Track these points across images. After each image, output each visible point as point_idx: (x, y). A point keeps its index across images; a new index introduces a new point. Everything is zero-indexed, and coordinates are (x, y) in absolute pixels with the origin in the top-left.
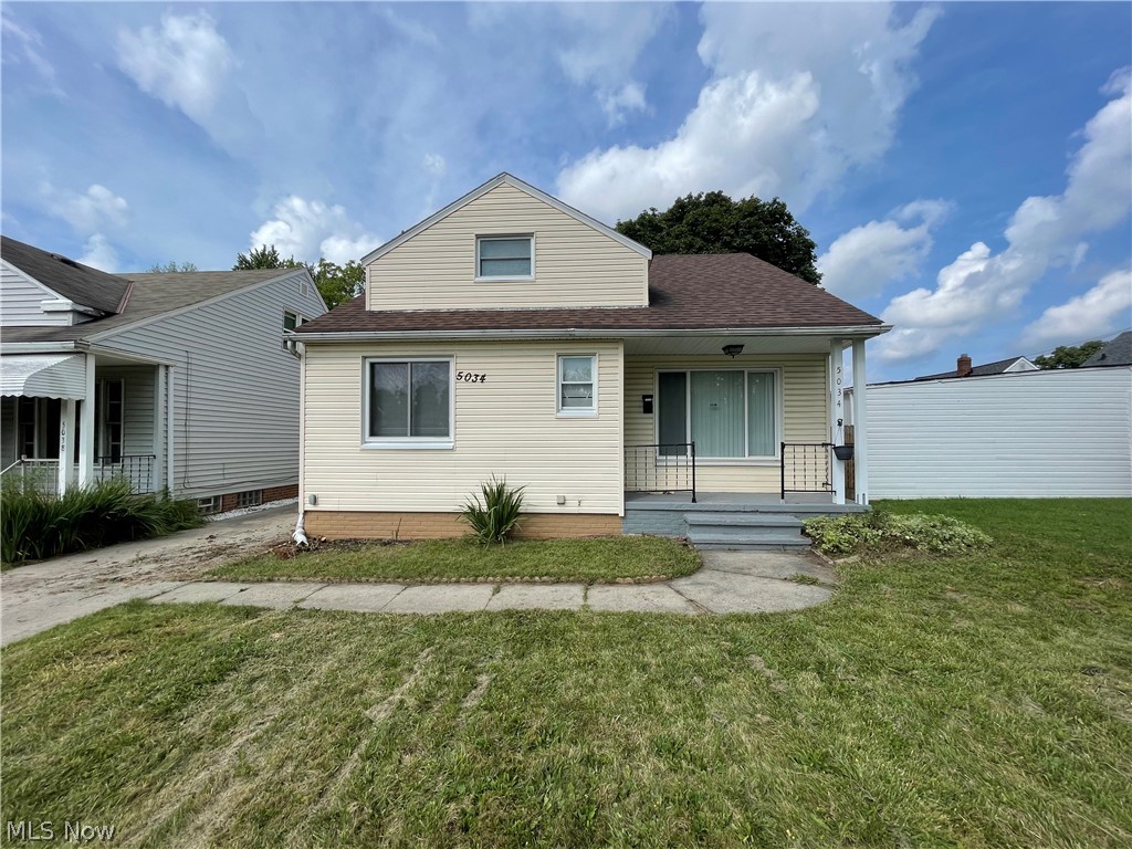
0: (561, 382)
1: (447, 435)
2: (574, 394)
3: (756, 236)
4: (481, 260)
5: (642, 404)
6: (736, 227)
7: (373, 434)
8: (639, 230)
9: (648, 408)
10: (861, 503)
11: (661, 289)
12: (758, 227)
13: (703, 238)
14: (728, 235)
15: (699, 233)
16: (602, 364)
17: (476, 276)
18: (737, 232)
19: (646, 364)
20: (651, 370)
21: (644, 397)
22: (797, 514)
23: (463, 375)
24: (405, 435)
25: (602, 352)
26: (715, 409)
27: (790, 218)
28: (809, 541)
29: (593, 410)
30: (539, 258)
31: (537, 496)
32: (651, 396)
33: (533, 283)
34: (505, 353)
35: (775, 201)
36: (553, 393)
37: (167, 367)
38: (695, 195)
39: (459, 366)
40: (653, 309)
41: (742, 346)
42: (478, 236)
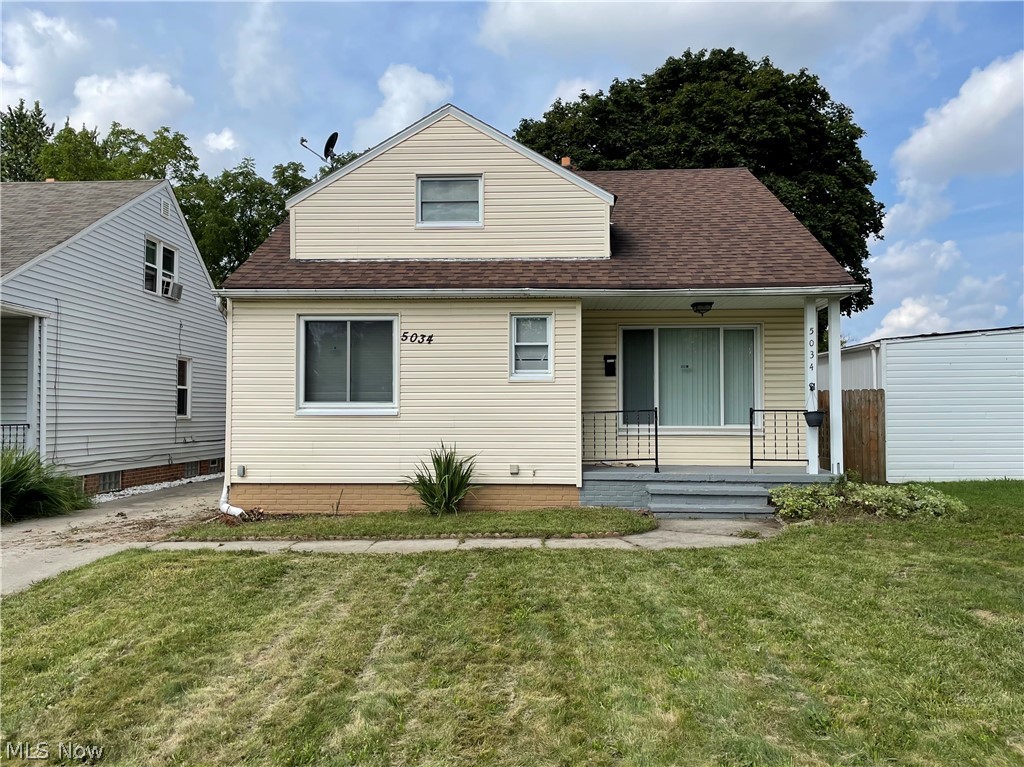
0: (515, 343)
1: (390, 399)
2: (527, 355)
3: (773, 127)
4: (422, 203)
5: (603, 366)
6: (747, 113)
7: (308, 398)
8: (612, 112)
9: (610, 371)
10: (836, 473)
11: (627, 229)
12: (777, 114)
13: (701, 127)
14: (734, 124)
15: (695, 118)
16: (559, 325)
17: (417, 222)
18: (747, 120)
19: (607, 321)
20: (613, 327)
21: (607, 357)
22: (766, 484)
23: (409, 335)
24: (345, 400)
25: (558, 311)
26: (688, 371)
27: (825, 96)
28: (773, 509)
29: (549, 374)
30: (488, 202)
31: (489, 466)
32: (614, 357)
33: (480, 230)
34: (454, 312)
35: (802, 73)
36: (506, 355)
37: (41, 319)
38: (695, 52)
39: (404, 326)
40: (615, 262)
41: (711, 304)
42: (419, 176)
